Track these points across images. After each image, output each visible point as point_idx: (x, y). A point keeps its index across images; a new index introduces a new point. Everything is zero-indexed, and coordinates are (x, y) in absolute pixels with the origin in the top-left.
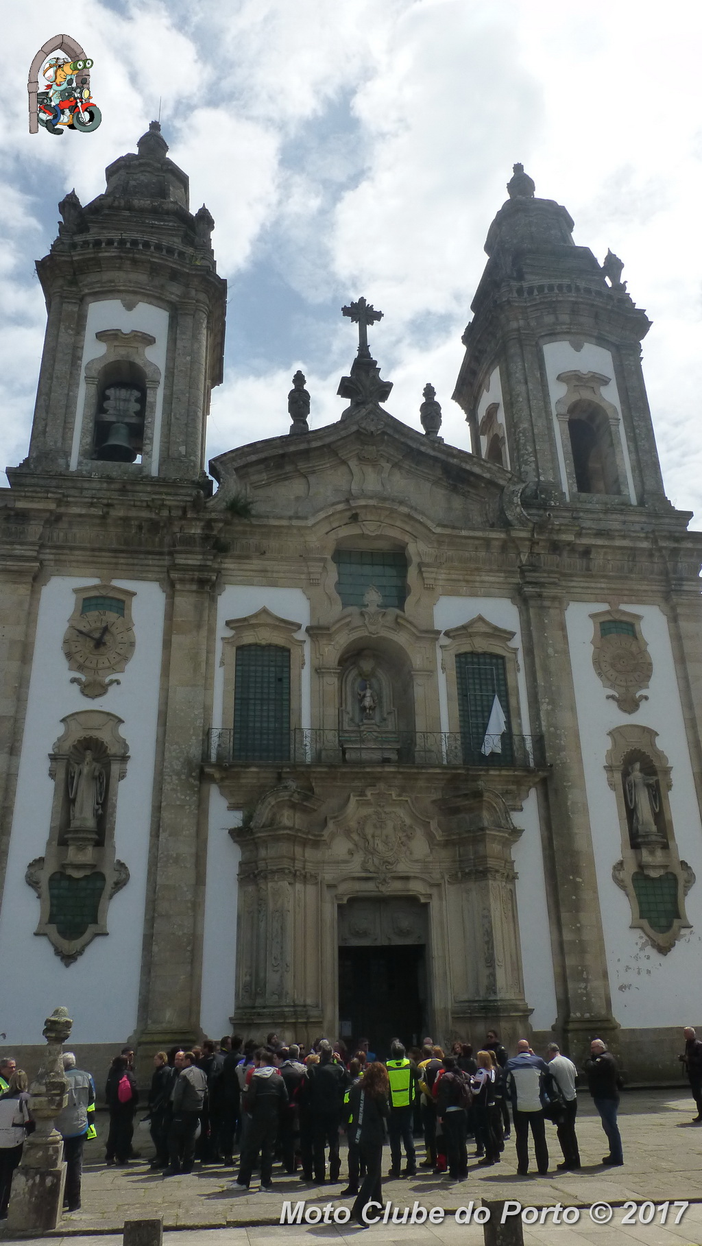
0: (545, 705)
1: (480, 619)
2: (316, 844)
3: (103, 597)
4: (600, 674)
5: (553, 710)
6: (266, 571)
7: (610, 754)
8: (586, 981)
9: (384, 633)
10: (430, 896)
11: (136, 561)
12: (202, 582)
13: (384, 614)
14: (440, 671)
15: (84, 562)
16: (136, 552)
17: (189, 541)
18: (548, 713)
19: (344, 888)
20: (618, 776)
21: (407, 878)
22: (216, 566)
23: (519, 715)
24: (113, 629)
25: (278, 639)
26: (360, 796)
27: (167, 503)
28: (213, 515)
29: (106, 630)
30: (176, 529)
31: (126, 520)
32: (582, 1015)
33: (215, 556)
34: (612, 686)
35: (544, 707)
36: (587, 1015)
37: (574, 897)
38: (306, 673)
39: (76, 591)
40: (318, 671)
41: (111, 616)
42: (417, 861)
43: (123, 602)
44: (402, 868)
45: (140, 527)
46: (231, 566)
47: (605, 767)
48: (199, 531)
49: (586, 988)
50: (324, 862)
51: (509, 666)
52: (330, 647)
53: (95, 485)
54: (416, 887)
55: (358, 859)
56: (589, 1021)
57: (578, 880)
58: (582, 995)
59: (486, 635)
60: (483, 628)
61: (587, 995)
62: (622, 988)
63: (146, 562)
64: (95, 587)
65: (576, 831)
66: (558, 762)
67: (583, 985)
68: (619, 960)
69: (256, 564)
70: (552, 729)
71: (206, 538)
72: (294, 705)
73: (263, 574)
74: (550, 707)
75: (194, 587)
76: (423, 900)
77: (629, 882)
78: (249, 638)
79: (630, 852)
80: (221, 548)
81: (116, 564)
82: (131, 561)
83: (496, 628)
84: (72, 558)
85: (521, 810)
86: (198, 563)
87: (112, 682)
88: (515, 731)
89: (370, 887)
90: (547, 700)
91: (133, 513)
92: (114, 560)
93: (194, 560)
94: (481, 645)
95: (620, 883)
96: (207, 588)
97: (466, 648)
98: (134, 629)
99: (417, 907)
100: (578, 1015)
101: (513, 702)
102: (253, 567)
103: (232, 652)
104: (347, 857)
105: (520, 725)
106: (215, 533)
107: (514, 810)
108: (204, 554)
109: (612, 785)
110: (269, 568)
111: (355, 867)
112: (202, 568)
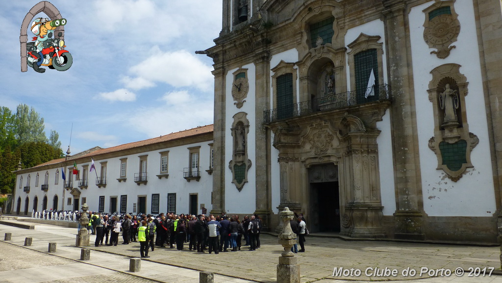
0: (393, 67)
1: (362, 35)
2: (299, 147)
3: (240, 73)
4: (427, 42)
5: (397, 69)
6: (283, 45)
7: (431, 83)
8: (408, 195)
9: (324, 56)
10: (337, 162)
11: (246, 57)
12: (263, 58)
13: (323, 47)
14: (347, 64)
15: (234, 63)
16: (246, 54)
17: (258, 44)
18: (394, 71)
19: (308, 162)
20: (434, 94)
21: (329, 156)
22: (268, 50)
23: (382, 76)
24: (243, 84)
25: (288, 71)
26: (311, 126)
27: (248, 34)
28: (261, 32)
29: (241, 84)
30: (254, 41)
31: (240, 44)
32: (405, 210)
33: (267, 47)
34: (434, 46)
35: (392, 68)
36: (407, 210)
37: (403, 157)
38: (298, 81)
39: (233, 74)
40: (301, 79)
41: (242, 79)
42: (333, 149)
43: (245, 73)
44: (329, 152)
45: (246, 45)
46: (272, 48)
47: (427, 90)
48: (261, 39)
49: (407, 198)
50: (301, 153)
51: (378, 53)
52: (305, 68)
53: (234, 35)
54: (333, 160)
55: (313, 150)
56: (407, 212)
57: (406, 149)
58: (405, 201)
59: (367, 41)
60: (363, 39)
61: (408, 201)
62: (430, 198)
63: (249, 57)
64: (238, 71)
65: (406, 126)
66: (399, 94)
67: (406, 197)
68: (429, 185)
69: (279, 44)
70: (396, 78)
71: (263, 41)
72: (294, 95)
73: (282, 47)
74: (395, 68)
75: (261, 61)
76: (335, 164)
77: (437, 148)
78: (280, 73)
79: (439, 132)
80: (268, 42)
81: (242, 60)
82: (245, 58)
83: (370, 37)
84: (231, 63)
85: (382, 120)
86: (261, 51)
87: (244, 101)
88: (380, 83)
89: (316, 161)
90: (394, 65)
91: (241, 41)
92: (241, 60)
93: (260, 51)
94: (364, 47)
95: (432, 148)
96: (265, 60)
97: (358, 51)
98: (248, 82)
99: (333, 167)
100: (403, 209)
101: (379, 70)
102: (279, 45)
103: (275, 80)
104: (309, 150)
105: (383, 80)
106: (265, 37)
107: (378, 120)
108: (262, 47)
109: (431, 99)
110: (284, 44)
111: (312, 154)
112: (263, 52)
